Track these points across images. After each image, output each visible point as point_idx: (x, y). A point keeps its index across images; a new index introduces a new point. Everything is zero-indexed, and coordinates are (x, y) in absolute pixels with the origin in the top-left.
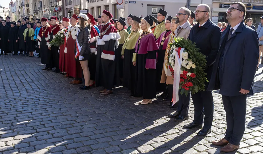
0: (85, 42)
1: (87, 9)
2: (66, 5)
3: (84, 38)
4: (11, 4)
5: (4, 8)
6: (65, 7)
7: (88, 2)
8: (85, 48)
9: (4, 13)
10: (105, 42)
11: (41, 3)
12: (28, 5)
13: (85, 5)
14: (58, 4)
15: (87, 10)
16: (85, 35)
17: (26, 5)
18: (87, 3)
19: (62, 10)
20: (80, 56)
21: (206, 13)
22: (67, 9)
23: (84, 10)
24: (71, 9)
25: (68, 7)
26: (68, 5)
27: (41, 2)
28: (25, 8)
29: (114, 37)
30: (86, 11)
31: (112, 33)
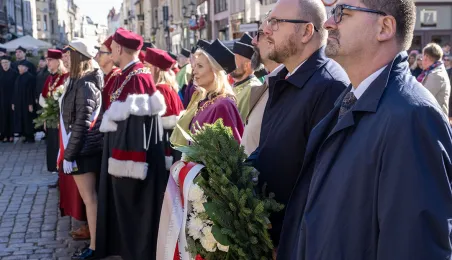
0: (78, 121)
1: (257, 19)
2: (215, 13)
3: (77, 109)
4: (112, 15)
5: (97, 25)
6: (213, 18)
7: (261, 3)
8: (77, 138)
9: (97, 38)
10: (117, 122)
11: (165, 9)
12: (141, 17)
13: (253, 13)
14: (198, 9)
15: (258, 22)
16: (80, 102)
17: (138, 16)
18: (258, 5)
19: (206, 23)
20: (65, 161)
21: (304, 26)
22: (217, 22)
23: (251, 22)
24: (226, 21)
25: (220, 17)
26: (220, 11)
27: (167, 7)
28: (136, 22)
29: (142, 109)
30: (256, 25)
31: (134, 97)
